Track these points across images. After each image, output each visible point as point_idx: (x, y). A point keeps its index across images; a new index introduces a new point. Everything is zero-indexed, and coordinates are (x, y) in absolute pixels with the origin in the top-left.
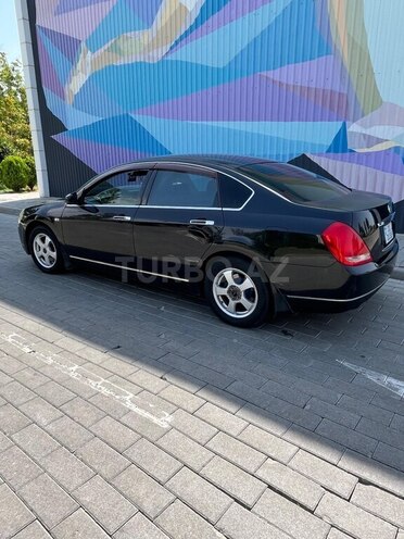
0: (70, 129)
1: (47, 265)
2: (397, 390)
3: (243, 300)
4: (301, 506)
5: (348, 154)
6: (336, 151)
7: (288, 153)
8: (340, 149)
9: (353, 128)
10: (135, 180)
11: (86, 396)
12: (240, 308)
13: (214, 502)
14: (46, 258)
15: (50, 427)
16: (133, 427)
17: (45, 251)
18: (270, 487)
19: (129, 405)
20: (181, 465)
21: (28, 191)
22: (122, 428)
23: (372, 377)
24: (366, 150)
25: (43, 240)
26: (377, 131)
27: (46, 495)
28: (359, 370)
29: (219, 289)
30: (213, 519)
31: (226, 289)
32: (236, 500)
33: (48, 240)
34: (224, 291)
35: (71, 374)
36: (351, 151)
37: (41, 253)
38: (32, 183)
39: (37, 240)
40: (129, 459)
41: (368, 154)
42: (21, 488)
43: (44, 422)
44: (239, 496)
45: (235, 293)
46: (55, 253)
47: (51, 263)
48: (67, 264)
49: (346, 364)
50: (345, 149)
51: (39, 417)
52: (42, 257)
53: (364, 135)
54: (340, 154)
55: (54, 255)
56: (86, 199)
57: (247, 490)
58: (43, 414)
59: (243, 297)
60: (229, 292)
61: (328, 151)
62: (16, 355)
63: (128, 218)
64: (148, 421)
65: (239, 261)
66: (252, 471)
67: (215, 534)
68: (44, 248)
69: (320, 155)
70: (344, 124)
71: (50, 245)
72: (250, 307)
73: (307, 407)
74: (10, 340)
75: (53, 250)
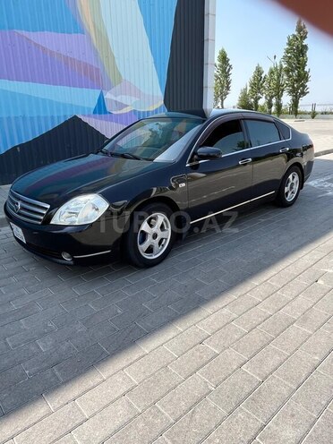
5: (108, 115)
6: (100, 113)
7: (62, 114)
8: (102, 111)
9: (108, 96)
17: (155, 237)
24: (118, 112)
26: (123, 99)
31: (289, 187)
36: (110, 113)
50: (106, 112)
53: (116, 101)
54: (103, 115)
61: (94, 113)
68: (153, 234)
69: (89, 116)
70: (102, 93)
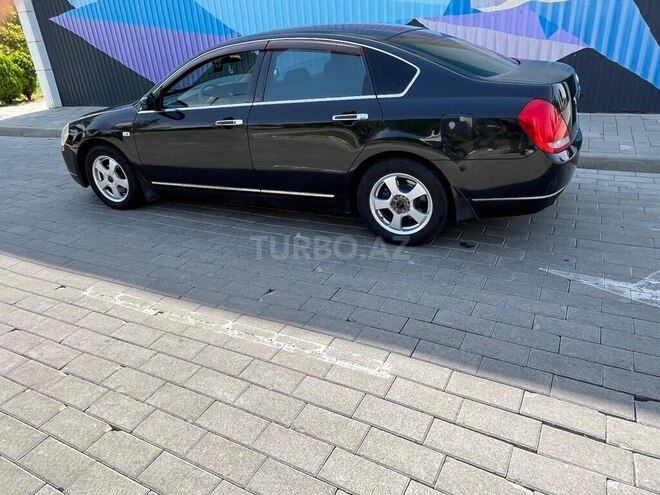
0: (77, 5)
1: (116, 198)
2: (622, 292)
3: (413, 212)
4: (589, 437)
5: (471, 15)
6: (456, 13)
8: (461, 10)
10: (221, 69)
11: (267, 357)
12: (408, 221)
13: (492, 453)
14: (115, 190)
15: (241, 402)
16: (349, 384)
17: (111, 180)
18: (544, 423)
19: (327, 359)
20: (431, 418)
21: (27, 102)
22: (335, 388)
23: (588, 281)
24: (494, 9)
25: (106, 164)
27: (286, 483)
28: (571, 276)
29: (378, 201)
30: (500, 470)
31: (389, 201)
32: (515, 445)
33: (113, 163)
34: (386, 204)
35: (230, 333)
36: (476, 11)
37: (106, 182)
38: (29, 90)
39: (98, 165)
40: (366, 423)
41: (497, 14)
42: (248, 481)
43: (230, 398)
44: (516, 440)
45: (401, 205)
46: (126, 181)
47: (122, 194)
48: (148, 194)
49: (552, 271)
50: (467, 9)
51: (219, 393)
52: (108, 188)
54: (461, 16)
55: (125, 183)
56: (167, 101)
57: (523, 431)
58: (222, 388)
59: (412, 208)
60: (392, 203)
61: (445, 14)
62: (140, 320)
63: (239, 122)
64: (361, 374)
65: (405, 162)
66: (516, 409)
67: (513, 488)
68: (108, 176)
69: (436, 19)
71: (118, 171)
72: (423, 220)
73: (537, 327)
74: (119, 303)
75: (122, 177)
